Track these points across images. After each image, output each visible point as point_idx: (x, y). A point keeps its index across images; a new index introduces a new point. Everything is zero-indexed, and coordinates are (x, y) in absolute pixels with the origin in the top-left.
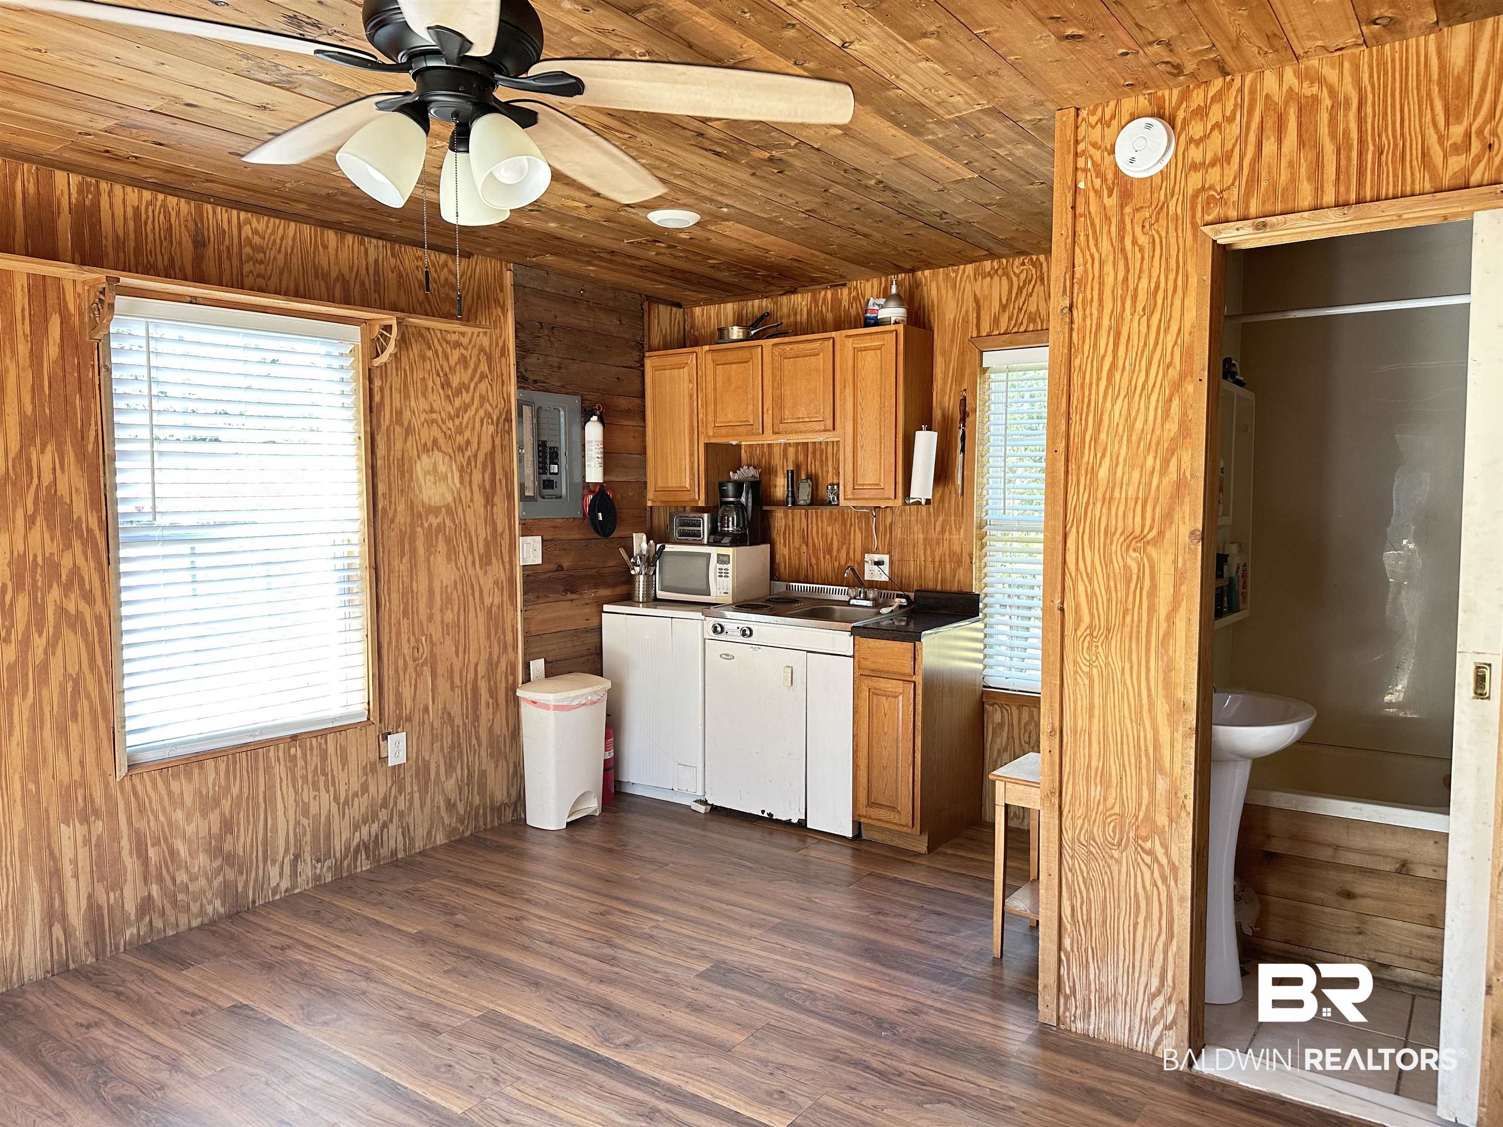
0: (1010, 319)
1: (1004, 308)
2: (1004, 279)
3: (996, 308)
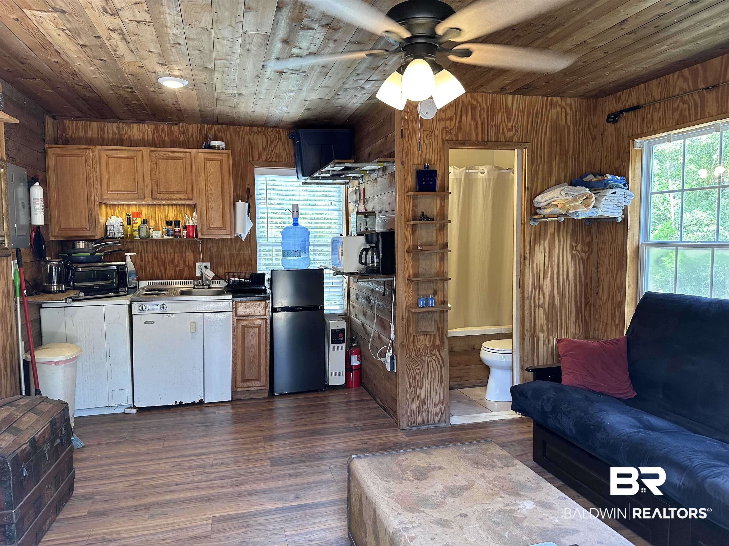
0: (268, 154)
1: (264, 149)
2: (264, 136)
3: (260, 149)
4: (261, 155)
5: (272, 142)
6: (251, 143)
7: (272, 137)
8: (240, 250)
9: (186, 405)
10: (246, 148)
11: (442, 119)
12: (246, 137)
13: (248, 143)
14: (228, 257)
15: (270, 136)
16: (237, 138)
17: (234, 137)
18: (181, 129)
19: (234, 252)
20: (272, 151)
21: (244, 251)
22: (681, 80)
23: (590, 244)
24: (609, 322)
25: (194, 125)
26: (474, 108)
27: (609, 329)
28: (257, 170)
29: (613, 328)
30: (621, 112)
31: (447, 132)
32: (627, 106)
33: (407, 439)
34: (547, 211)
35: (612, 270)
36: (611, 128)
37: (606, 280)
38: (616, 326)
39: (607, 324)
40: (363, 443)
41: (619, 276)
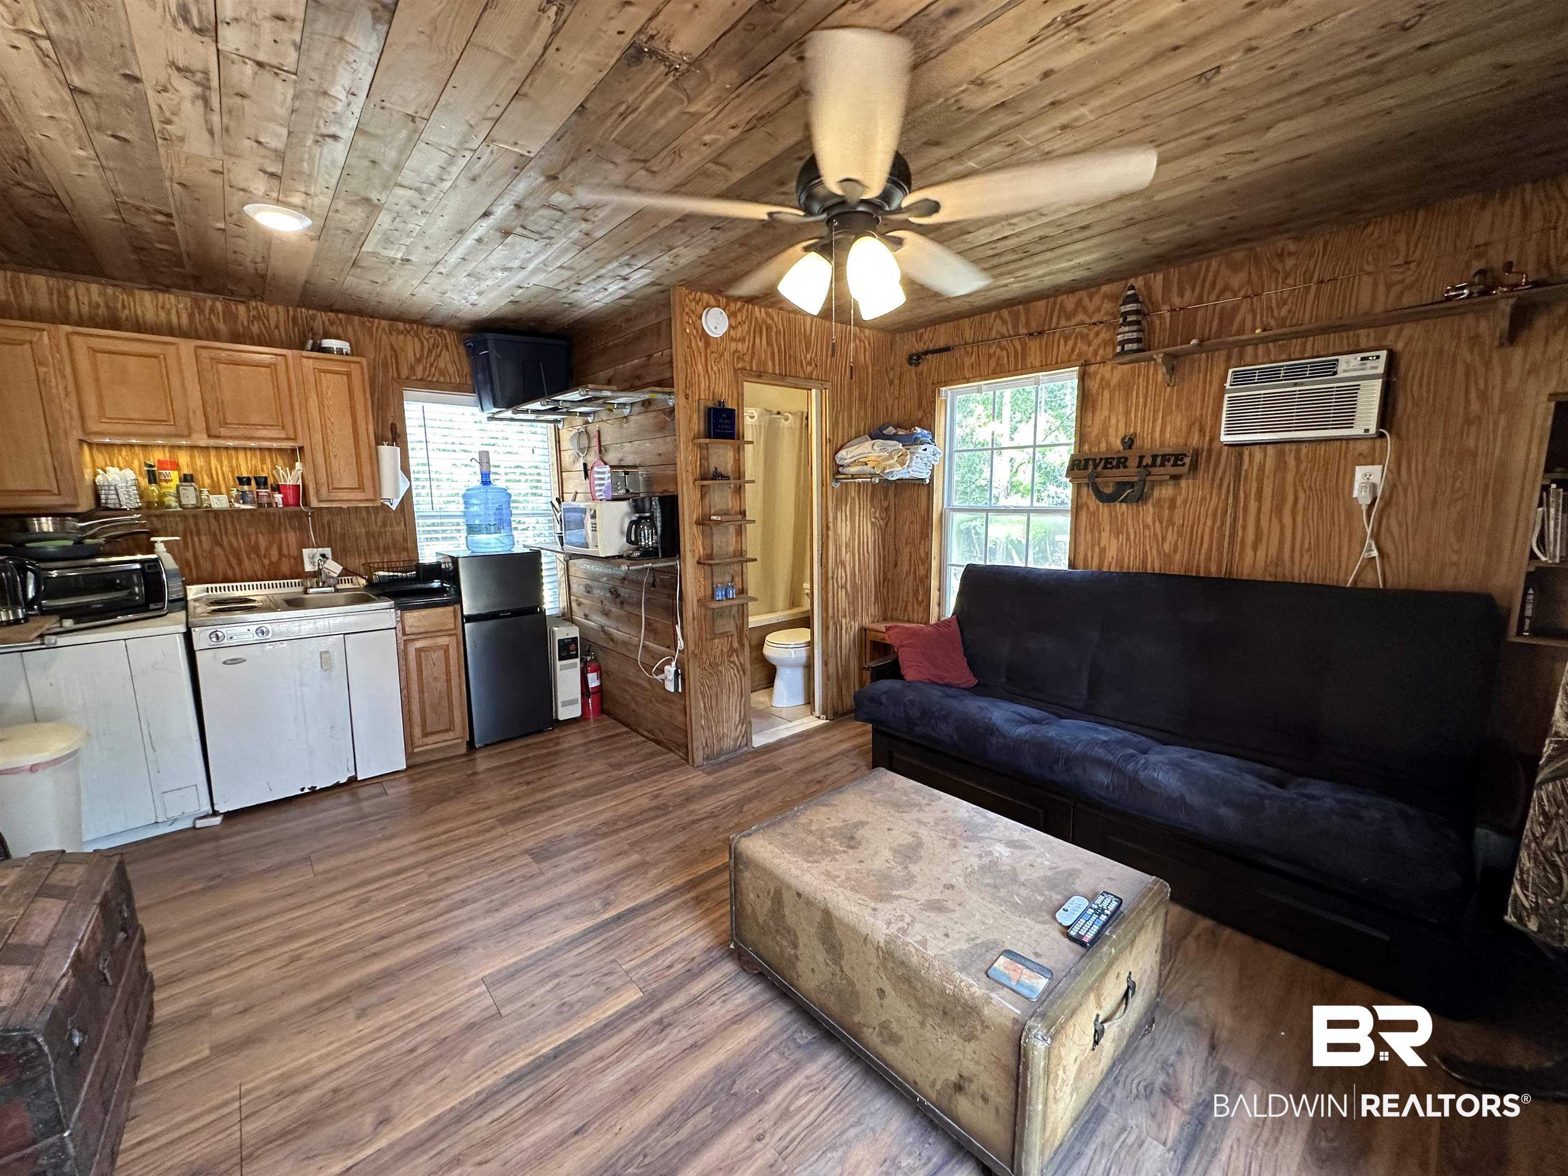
0: (424, 369)
1: (419, 360)
2: (416, 340)
3: (412, 359)
4: (412, 369)
5: (430, 351)
6: (393, 348)
7: (432, 341)
8: (384, 525)
9: (323, 790)
10: (385, 356)
11: (733, 340)
12: (384, 337)
13: (388, 347)
14: (364, 539)
15: (428, 340)
16: (367, 338)
17: (360, 335)
18: (253, 313)
19: (375, 529)
20: (432, 365)
21: (391, 526)
22: (998, 321)
23: (887, 509)
24: (910, 599)
25: (280, 308)
26: (769, 328)
27: (910, 608)
28: (407, 394)
29: (916, 606)
30: (926, 353)
31: (739, 358)
32: (931, 347)
33: (710, 779)
34: (853, 470)
35: (913, 540)
36: (911, 372)
37: (906, 550)
38: (919, 604)
39: (907, 602)
40: (656, 797)
41: (922, 546)
